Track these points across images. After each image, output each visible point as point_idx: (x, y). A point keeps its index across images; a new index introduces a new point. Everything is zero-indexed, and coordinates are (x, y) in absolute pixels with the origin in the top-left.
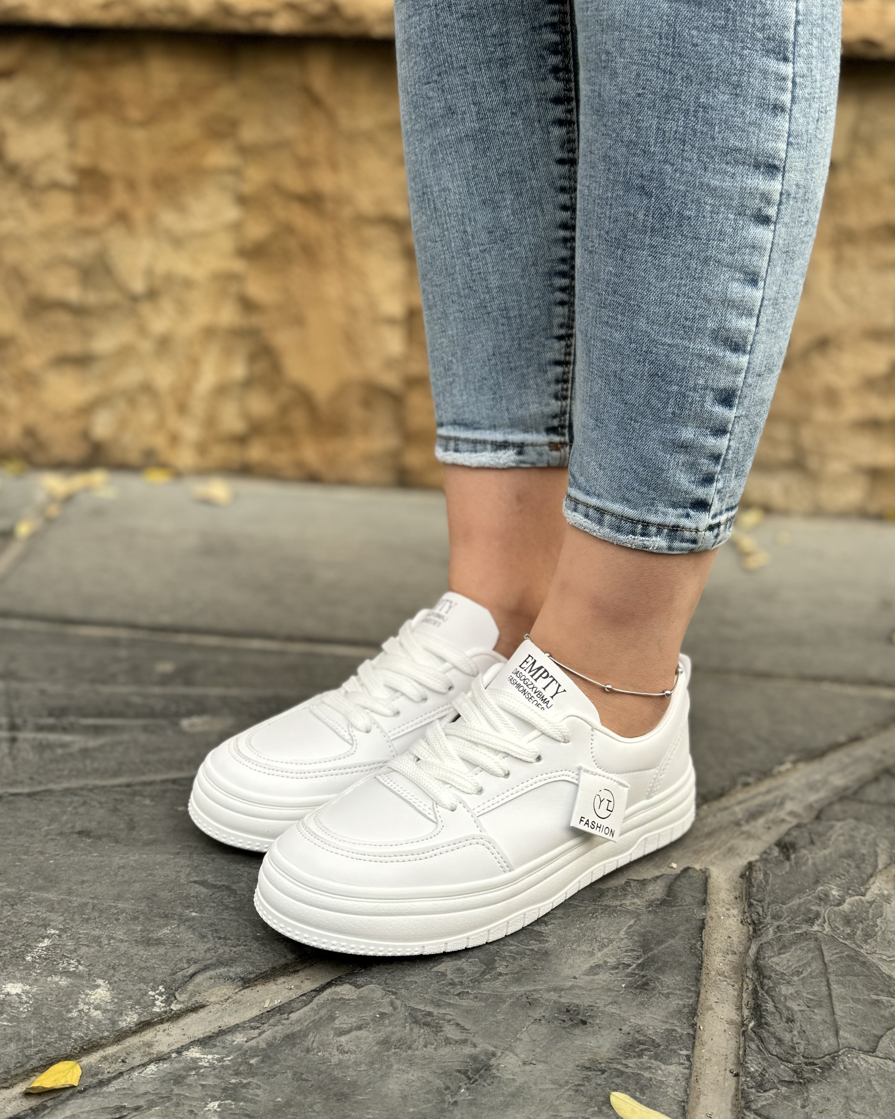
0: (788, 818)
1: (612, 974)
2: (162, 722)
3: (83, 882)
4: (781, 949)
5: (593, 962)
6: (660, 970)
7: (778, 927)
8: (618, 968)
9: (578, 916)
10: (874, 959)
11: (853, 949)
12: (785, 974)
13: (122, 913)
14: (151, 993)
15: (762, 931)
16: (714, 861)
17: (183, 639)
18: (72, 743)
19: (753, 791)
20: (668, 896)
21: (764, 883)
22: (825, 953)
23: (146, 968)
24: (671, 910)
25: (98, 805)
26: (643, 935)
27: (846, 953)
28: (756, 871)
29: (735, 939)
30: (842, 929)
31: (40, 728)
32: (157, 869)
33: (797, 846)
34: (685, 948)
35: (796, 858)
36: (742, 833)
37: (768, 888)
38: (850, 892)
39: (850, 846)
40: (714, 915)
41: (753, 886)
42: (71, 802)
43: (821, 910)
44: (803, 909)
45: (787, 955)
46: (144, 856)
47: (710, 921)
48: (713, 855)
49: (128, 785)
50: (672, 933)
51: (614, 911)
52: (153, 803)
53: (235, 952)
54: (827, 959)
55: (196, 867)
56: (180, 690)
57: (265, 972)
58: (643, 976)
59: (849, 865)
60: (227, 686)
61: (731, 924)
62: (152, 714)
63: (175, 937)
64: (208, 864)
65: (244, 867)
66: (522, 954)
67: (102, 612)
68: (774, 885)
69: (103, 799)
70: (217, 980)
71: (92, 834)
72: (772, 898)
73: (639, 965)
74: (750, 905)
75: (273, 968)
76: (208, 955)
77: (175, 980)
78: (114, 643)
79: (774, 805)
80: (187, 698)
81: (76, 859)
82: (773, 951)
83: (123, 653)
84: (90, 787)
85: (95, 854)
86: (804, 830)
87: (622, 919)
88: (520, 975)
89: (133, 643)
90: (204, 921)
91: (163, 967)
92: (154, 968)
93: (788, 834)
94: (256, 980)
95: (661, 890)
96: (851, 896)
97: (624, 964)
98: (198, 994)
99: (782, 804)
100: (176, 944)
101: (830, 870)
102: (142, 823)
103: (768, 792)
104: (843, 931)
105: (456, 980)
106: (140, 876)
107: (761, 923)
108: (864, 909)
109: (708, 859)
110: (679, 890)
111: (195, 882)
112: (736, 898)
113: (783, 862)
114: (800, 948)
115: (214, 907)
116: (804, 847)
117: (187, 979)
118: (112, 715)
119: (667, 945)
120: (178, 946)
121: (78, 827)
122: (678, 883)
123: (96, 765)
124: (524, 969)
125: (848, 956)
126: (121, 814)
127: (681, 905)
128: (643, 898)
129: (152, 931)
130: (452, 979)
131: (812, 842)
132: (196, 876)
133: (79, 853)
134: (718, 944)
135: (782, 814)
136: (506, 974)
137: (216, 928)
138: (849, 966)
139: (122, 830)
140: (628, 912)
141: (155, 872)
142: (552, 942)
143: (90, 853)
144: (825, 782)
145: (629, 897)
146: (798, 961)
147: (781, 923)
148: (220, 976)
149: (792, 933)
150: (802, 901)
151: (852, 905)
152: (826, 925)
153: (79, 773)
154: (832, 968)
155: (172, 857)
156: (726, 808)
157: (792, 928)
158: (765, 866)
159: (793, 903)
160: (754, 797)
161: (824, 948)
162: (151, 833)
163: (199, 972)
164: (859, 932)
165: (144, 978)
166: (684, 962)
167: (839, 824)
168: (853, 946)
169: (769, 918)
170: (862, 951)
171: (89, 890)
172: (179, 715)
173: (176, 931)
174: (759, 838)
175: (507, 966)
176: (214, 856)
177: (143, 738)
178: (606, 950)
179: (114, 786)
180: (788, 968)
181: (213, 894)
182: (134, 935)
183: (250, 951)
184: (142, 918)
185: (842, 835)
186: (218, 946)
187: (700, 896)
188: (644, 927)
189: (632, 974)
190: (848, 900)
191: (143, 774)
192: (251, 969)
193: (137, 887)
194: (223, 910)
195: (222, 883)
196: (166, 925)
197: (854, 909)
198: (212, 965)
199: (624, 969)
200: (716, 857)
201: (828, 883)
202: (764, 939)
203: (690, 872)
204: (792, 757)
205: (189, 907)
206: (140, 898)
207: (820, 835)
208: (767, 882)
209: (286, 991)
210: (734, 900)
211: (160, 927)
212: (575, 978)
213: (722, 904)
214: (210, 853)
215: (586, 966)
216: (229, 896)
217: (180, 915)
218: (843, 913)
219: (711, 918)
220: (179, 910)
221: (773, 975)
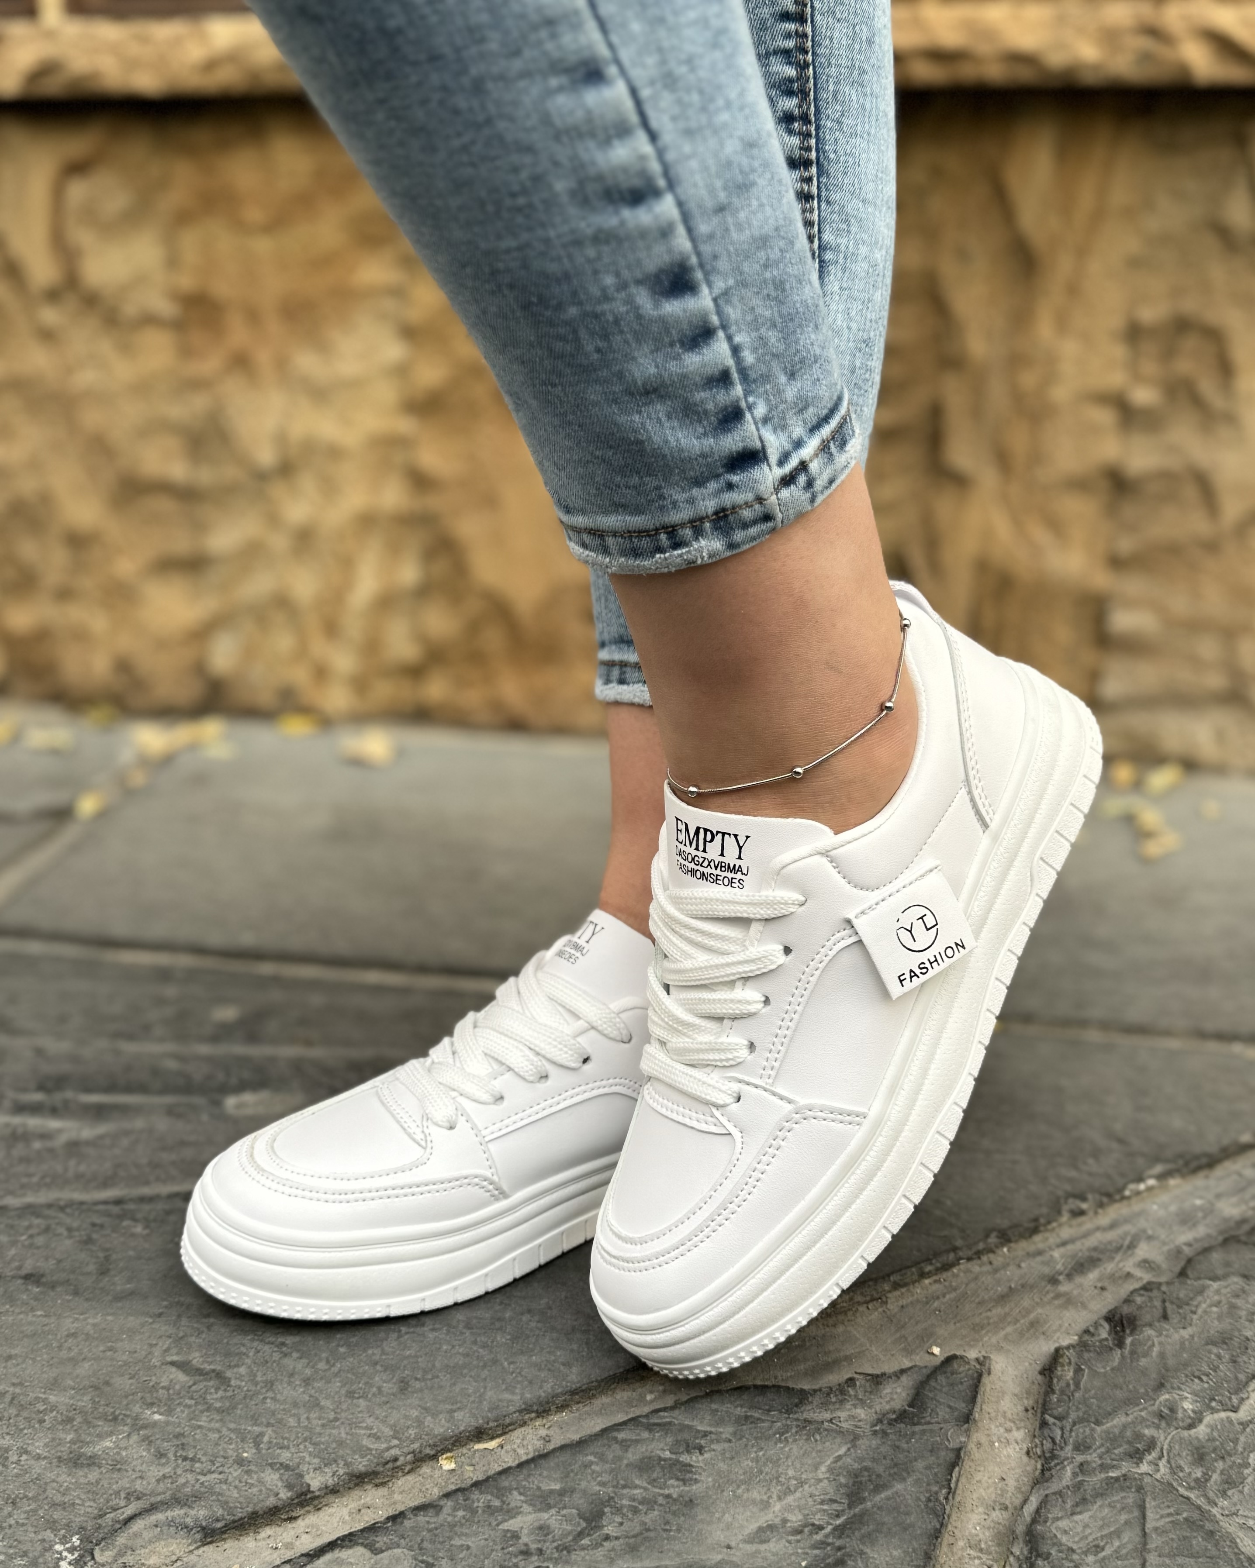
0: (1138, 1273)
1: (789, 1542)
2: (198, 1100)
3: (10, 1357)
4: (1077, 1505)
5: (764, 1519)
6: (869, 1538)
7: (1082, 1464)
8: (800, 1532)
9: (756, 1438)
10: (1229, 1526)
11: (1199, 1508)
12: (1073, 1551)
13: (52, 1411)
14: (58, 1547)
15: (1053, 1472)
16: (1003, 1344)
17: (267, 969)
18: (60, 1131)
19: (1087, 1223)
20: (910, 1406)
21: (1072, 1387)
22: (1150, 1514)
23: (63, 1506)
24: (910, 1429)
25: (65, 1233)
26: (855, 1475)
27: (1185, 1515)
28: (1063, 1366)
29: (1011, 1483)
30: (1187, 1471)
31: (20, 1109)
32: (122, 1340)
33: (1138, 1323)
34: (919, 1499)
35: (1133, 1344)
36: (1058, 1296)
37: (1077, 1395)
38: (1214, 1404)
39: (1226, 1325)
40: (984, 1440)
41: (1053, 1392)
42: (29, 1227)
43: (1160, 1435)
44: (1128, 1433)
45: (1085, 1517)
46: (110, 1318)
47: (975, 1449)
48: (1002, 1333)
49: (118, 1202)
50: (900, 1470)
51: (818, 1430)
52: (146, 1232)
53: (202, 1483)
54: (1149, 1525)
55: (182, 1338)
56: (240, 1049)
57: (241, 1519)
58: (839, 1549)
59: (1219, 1357)
60: (309, 1043)
61: (1009, 1456)
62: (187, 1087)
63: (118, 1453)
64: (200, 1333)
65: (252, 1340)
66: (650, 1503)
67: (157, 930)
68: (1087, 1390)
69: (75, 1224)
70: (165, 1528)
71: (44, 1280)
72: (1081, 1414)
73: (836, 1529)
74: (1044, 1424)
75: (253, 1513)
76: (161, 1487)
77: (100, 1527)
78: (164, 975)
79: (1118, 1249)
80: (243, 1061)
81: (11, 1318)
82: (1063, 1508)
83: (170, 991)
84: (62, 1203)
85: (39, 1313)
86: (1155, 1293)
87: (828, 1444)
88: (639, 1538)
89: (192, 975)
90: (170, 1428)
91: (88, 1504)
92: (73, 1504)
93: (1127, 1301)
94: (224, 1532)
95: (904, 1394)
96: (1214, 1411)
97: (813, 1525)
98: (129, 1552)
99: (1132, 1246)
100: (117, 1466)
101: (1186, 1365)
102: (121, 1264)
103: (1113, 1226)
104: (1190, 1473)
105: (533, 1546)
106: (94, 1350)
107: (1054, 1457)
108: (1231, 1436)
109: (994, 1340)
110: (931, 1395)
111: (173, 1363)
112: (1027, 1410)
113: (1111, 1349)
114: (1110, 1505)
115: (189, 1407)
116: (1150, 1325)
117: (118, 1526)
118: (129, 1089)
119: (888, 1493)
120: (119, 1470)
121: (28, 1268)
122: (932, 1383)
123: (82, 1168)
124: (648, 1530)
125: (1186, 1519)
126: (94, 1248)
127: (929, 1423)
128: (870, 1407)
129: (88, 1443)
130: (526, 1545)
131: (1165, 1317)
132: (177, 1354)
133: (17, 1310)
134: (981, 1490)
135: (1129, 1265)
136: (617, 1538)
137: (184, 1441)
138: (1185, 1538)
139: (89, 1274)
140: (841, 1432)
141: (119, 1345)
142: (705, 1482)
143: (33, 1310)
144: (1209, 1211)
145: (848, 1406)
146: (1101, 1528)
147: (1089, 1458)
148: (170, 1523)
149: (1103, 1476)
150: (1129, 1419)
151: (1213, 1428)
152: (1162, 1463)
153: (54, 1181)
154: (1155, 1541)
155: (151, 1320)
156: (1040, 1253)
157: (1104, 1467)
158: (1080, 1356)
159: (1115, 1422)
160: (1086, 1235)
161: (1150, 1504)
162: (129, 1280)
163: (140, 1514)
164: (1215, 1477)
165: (55, 1522)
166: (912, 1525)
167: (1215, 1285)
168: (1201, 1502)
169: (1069, 1448)
170: (1214, 1511)
171: (13, 1370)
172: (225, 1089)
173: (123, 1444)
174: (1084, 1306)
175: (621, 1524)
176: (212, 1320)
177: (162, 1124)
178: (790, 1499)
179: (96, 1203)
180: (1081, 1539)
181: (194, 1384)
182: (59, 1448)
183: (226, 1481)
184: (79, 1419)
185: (1218, 1304)
186: (179, 1472)
187: (962, 1406)
188: (861, 1460)
189: (822, 1544)
190: (1208, 1419)
191: (147, 1183)
192: (220, 1512)
193: (85, 1369)
194: (202, 1412)
195: (212, 1367)
196: (111, 1434)
197: (1215, 1434)
198: (162, 1503)
199: (811, 1533)
200: (1006, 1338)
201: (1179, 1389)
202: (1054, 1486)
203: (955, 1365)
204: (1159, 1169)
205: (152, 1404)
206: (84, 1388)
207: (1180, 1304)
208: (1077, 1385)
209: (270, 1551)
210: (1022, 1414)
211: (100, 1436)
212: (729, 1547)
213: (1001, 1420)
214: (208, 1316)
215: (753, 1527)
216: (217, 1389)
217: (136, 1418)
218: (1195, 1442)
219: (979, 1444)
220: (137, 1409)
221: (1053, 1552)
